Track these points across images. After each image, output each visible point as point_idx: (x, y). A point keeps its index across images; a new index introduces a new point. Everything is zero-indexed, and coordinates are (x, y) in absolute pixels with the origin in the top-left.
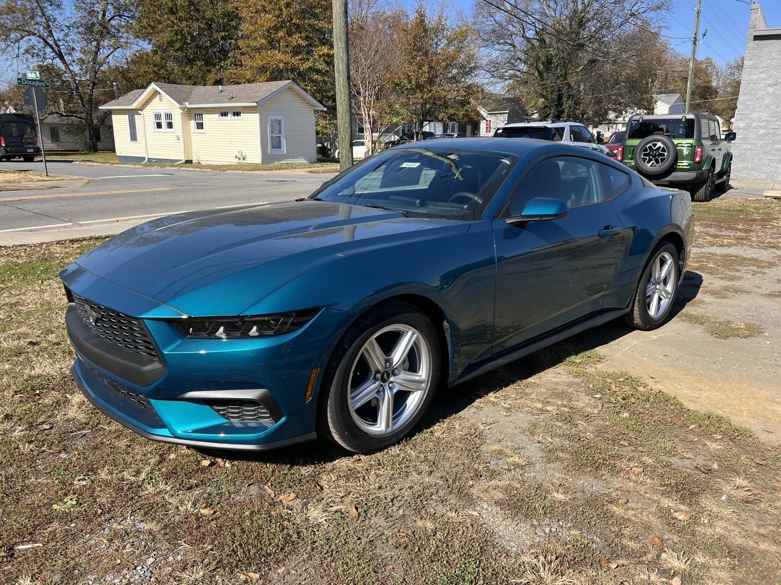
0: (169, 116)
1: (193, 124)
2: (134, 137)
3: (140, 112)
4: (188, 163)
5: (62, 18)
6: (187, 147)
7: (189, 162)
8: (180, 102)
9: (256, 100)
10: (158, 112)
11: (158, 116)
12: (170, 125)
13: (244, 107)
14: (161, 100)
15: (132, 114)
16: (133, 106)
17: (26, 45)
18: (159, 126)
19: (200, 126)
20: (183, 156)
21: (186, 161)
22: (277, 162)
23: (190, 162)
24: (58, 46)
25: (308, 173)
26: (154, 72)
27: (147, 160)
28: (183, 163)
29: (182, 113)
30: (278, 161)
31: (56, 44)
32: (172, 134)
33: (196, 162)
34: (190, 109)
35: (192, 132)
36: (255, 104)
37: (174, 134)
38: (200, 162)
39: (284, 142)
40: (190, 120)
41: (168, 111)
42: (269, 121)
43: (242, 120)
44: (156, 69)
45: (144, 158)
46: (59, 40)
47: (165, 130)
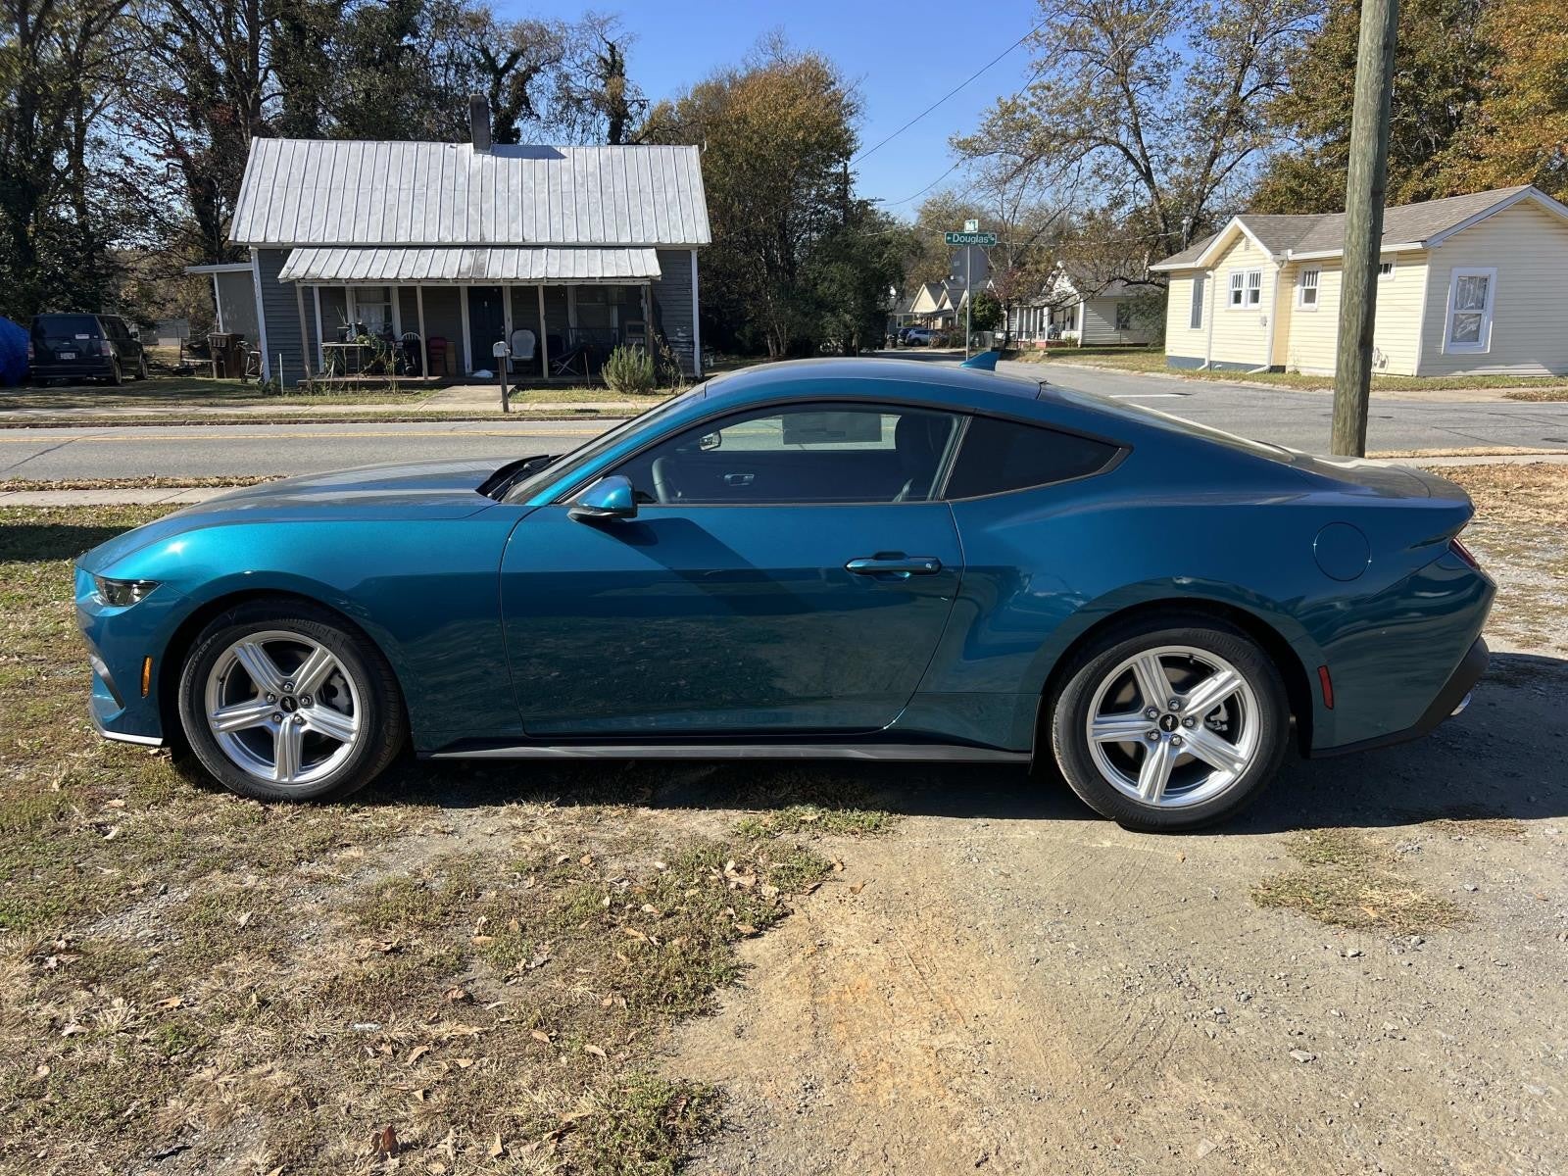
0: (1255, 279)
1: (1298, 291)
2: (1196, 322)
3: (1209, 273)
4: (1276, 372)
5: (1162, 106)
6: (1279, 339)
7: (1278, 369)
8: (1275, 250)
9: (1424, 237)
10: (1237, 271)
11: (1238, 280)
12: (1255, 297)
13: (1399, 253)
14: (1247, 248)
15: (1199, 275)
16: (1199, 263)
17: (1092, 162)
18: (1237, 298)
19: (1310, 296)
20: (1266, 357)
21: (1272, 367)
22: (1460, 373)
23: (1281, 369)
24: (1146, 158)
25: (1504, 400)
26: (1292, 190)
27: (1206, 364)
28: (1264, 372)
29: (1278, 273)
30: (1464, 371)
31: (1144, 155)
32: (1254, 314)
33: (1292, 369)
34: (1296, 264)
35: (1293, 309)
36: (1419, 246)
37: (1258, 314)
38: (1299, 369)
39: (1489, 327)
40: (1295, 284)
41: (1255, 270)
42: (1454, 280)
43: (1393, 280)
44: (1294, 184)
45: (1201, 361)
46: (1150, 147)
47: (1246, 305)
